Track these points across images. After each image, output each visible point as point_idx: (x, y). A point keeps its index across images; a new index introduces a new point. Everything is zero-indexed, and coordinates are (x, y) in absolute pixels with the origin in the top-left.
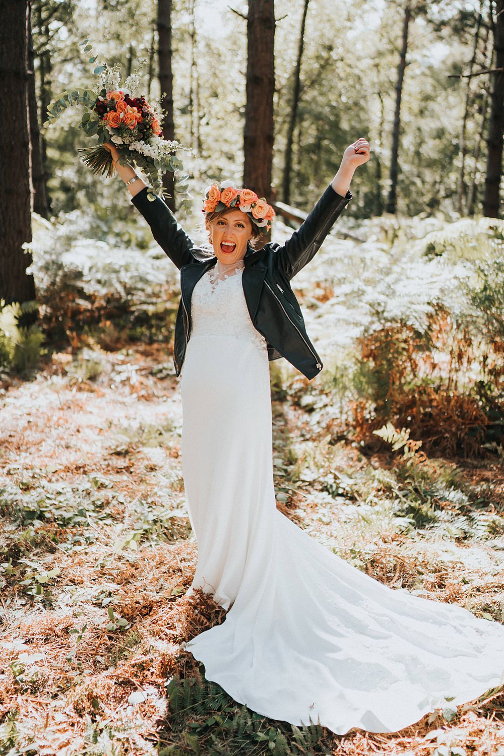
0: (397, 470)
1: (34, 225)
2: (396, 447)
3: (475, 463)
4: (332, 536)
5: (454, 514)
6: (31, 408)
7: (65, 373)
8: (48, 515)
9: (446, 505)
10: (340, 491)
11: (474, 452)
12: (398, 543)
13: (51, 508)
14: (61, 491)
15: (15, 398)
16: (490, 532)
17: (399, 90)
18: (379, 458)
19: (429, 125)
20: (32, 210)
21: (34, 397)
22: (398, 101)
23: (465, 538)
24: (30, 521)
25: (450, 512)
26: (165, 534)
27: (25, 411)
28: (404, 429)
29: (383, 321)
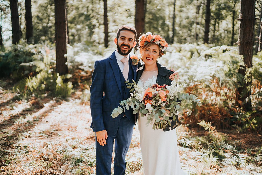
0: (206, 137)
1: (68, 49)
2: (206, 129)
3: (228, 131)
4: (190, 166)
5: (231, 154)
6: (70, 112)
7: (80, 98)
8: (84, 160)
9: (227, 151)
10: (187, 145)
11: (227, 127)
12: (215, 169)
13: (85, 156)
14: (87, 148)
15: (64, 108)
16: (246, 162)
17: (175, 5)
18: (194, 130)
19: (183, 15)
20: (67, 43)
21: (71, 108)
22: (174, 8)
23: (238, 165)
24: (78, 163)
25: (229, 154)
26: (130, 168)
27: (69, 114)
28: (209, 122)
29: (194, 82)
